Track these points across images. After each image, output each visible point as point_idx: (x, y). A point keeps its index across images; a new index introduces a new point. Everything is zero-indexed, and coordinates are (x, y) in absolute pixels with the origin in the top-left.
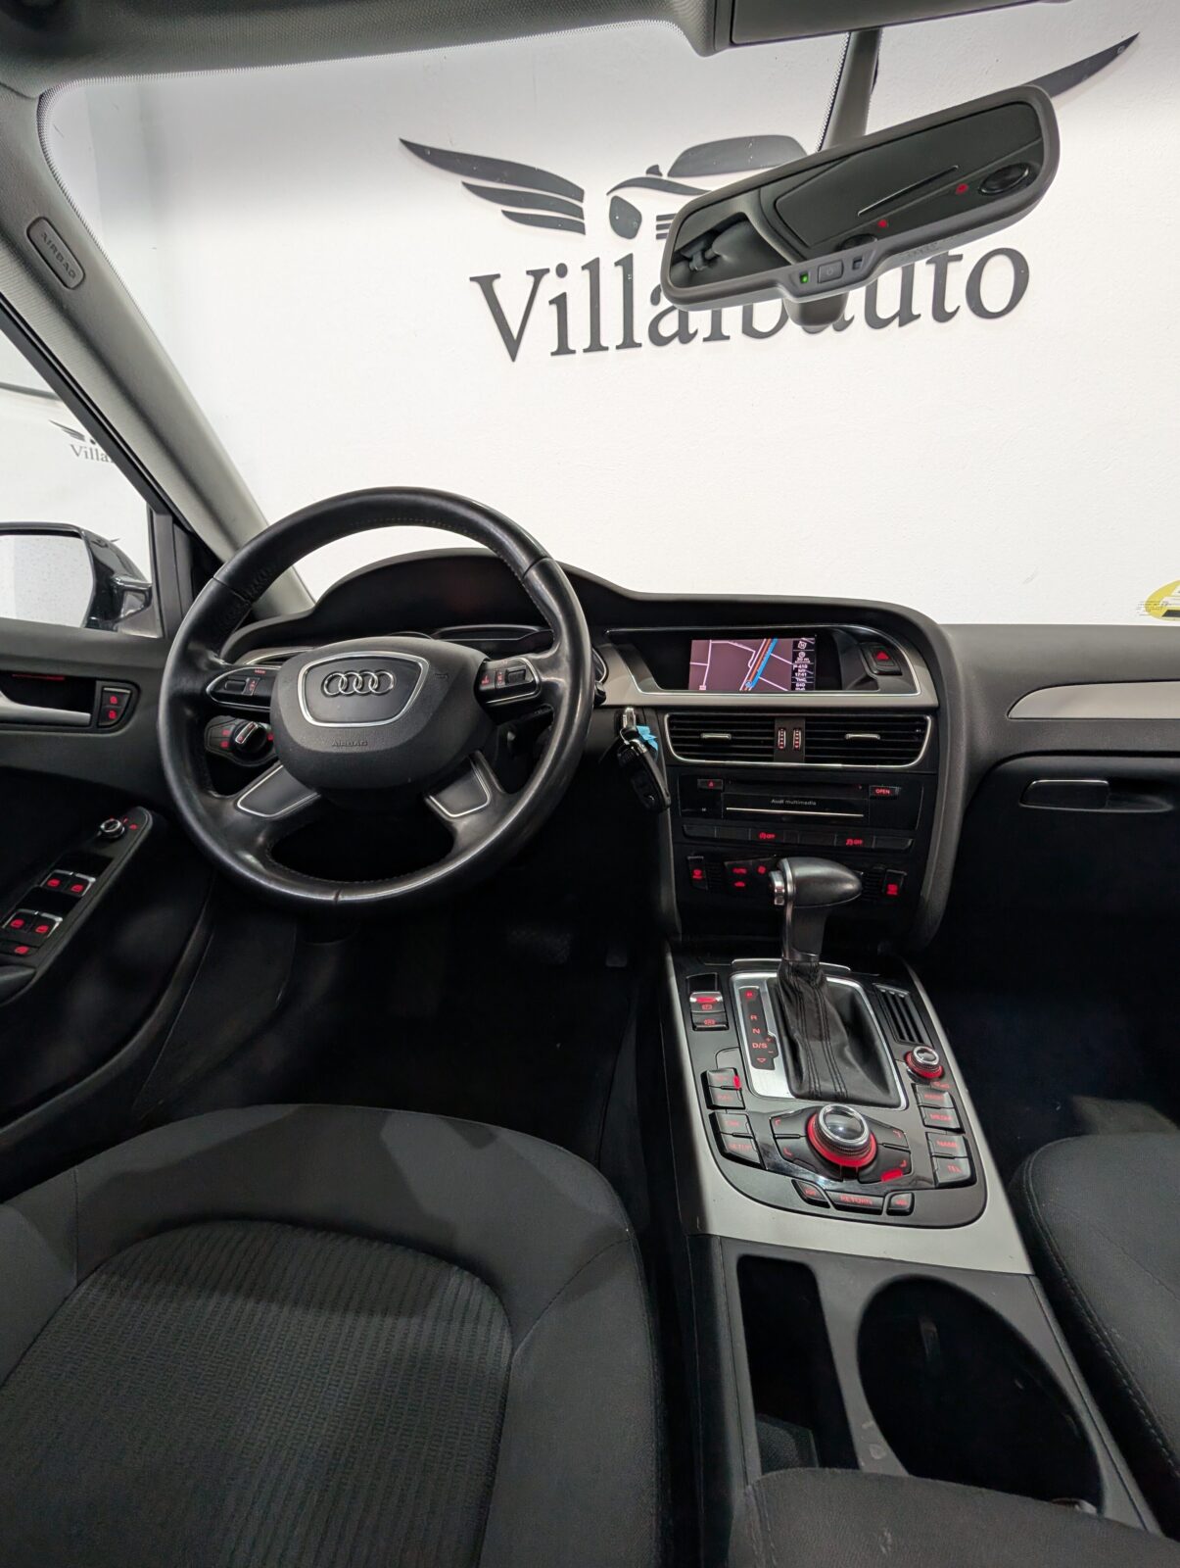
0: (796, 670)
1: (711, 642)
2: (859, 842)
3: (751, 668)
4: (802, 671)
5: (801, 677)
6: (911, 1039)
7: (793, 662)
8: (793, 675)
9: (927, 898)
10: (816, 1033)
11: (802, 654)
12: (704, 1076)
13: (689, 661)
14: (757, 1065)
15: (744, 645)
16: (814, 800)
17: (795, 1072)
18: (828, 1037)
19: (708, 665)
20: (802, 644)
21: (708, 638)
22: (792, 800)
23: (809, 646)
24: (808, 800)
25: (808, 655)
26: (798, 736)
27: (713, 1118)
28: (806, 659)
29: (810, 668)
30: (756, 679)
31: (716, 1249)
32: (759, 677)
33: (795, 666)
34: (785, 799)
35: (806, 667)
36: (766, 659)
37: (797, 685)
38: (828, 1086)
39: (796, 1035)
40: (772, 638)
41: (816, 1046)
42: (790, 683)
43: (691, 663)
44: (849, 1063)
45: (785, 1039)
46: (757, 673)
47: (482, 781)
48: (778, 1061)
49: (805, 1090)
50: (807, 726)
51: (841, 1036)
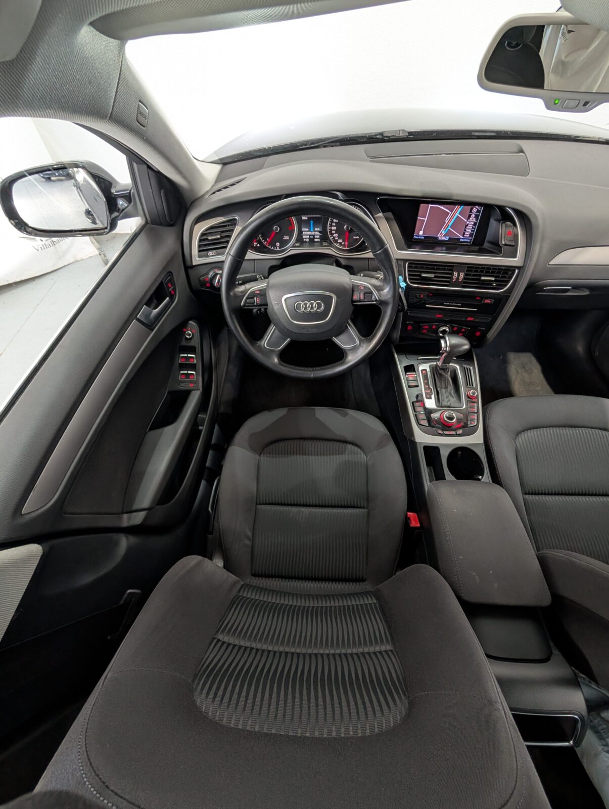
0: (468, 224)
1: (430, 205)
2: (472, 319)
3: (447, 222)
4: (470, 227)
5: (469, 229)
6: (470, 385)
7: (467, 220)
8: (466, 228)
9: (489, 337)
10: (444, 386)
11: (473, 216)
12: (413, 403)
13: (417, 215)
14: (427, 398)
15: (446, 208)
16: (460, 303)
17: (438, 400)
18: (447, 388)
19: (426, 219)
20: (475, 210)
21: (429, 204)
22: (452, 303)
23: (478, 211)
24: (458, 303)
25: (477, 217)
26: (462, 275)
27: (416, 415)
28: (475, 219)
29: (475, 224)
30: (447, 229)
31: (418, 446)
32: (449, 228)
33: (468, 223)
34: (450, 303)
35: (473, 223)
36: (455, 217)
37: (466, 233)
38: (446, 404)
39: (439, 389)
40: (461, 206)
41: (443, 391)
42: (463, 231)
43: (419, 218)
44: (453, 397)
45: (435, 390)
46: (449, 225)
47: (352, 331)
48: (433, 396)
49: (440, 405)
50: (467, 271)
51: (451, 387)
